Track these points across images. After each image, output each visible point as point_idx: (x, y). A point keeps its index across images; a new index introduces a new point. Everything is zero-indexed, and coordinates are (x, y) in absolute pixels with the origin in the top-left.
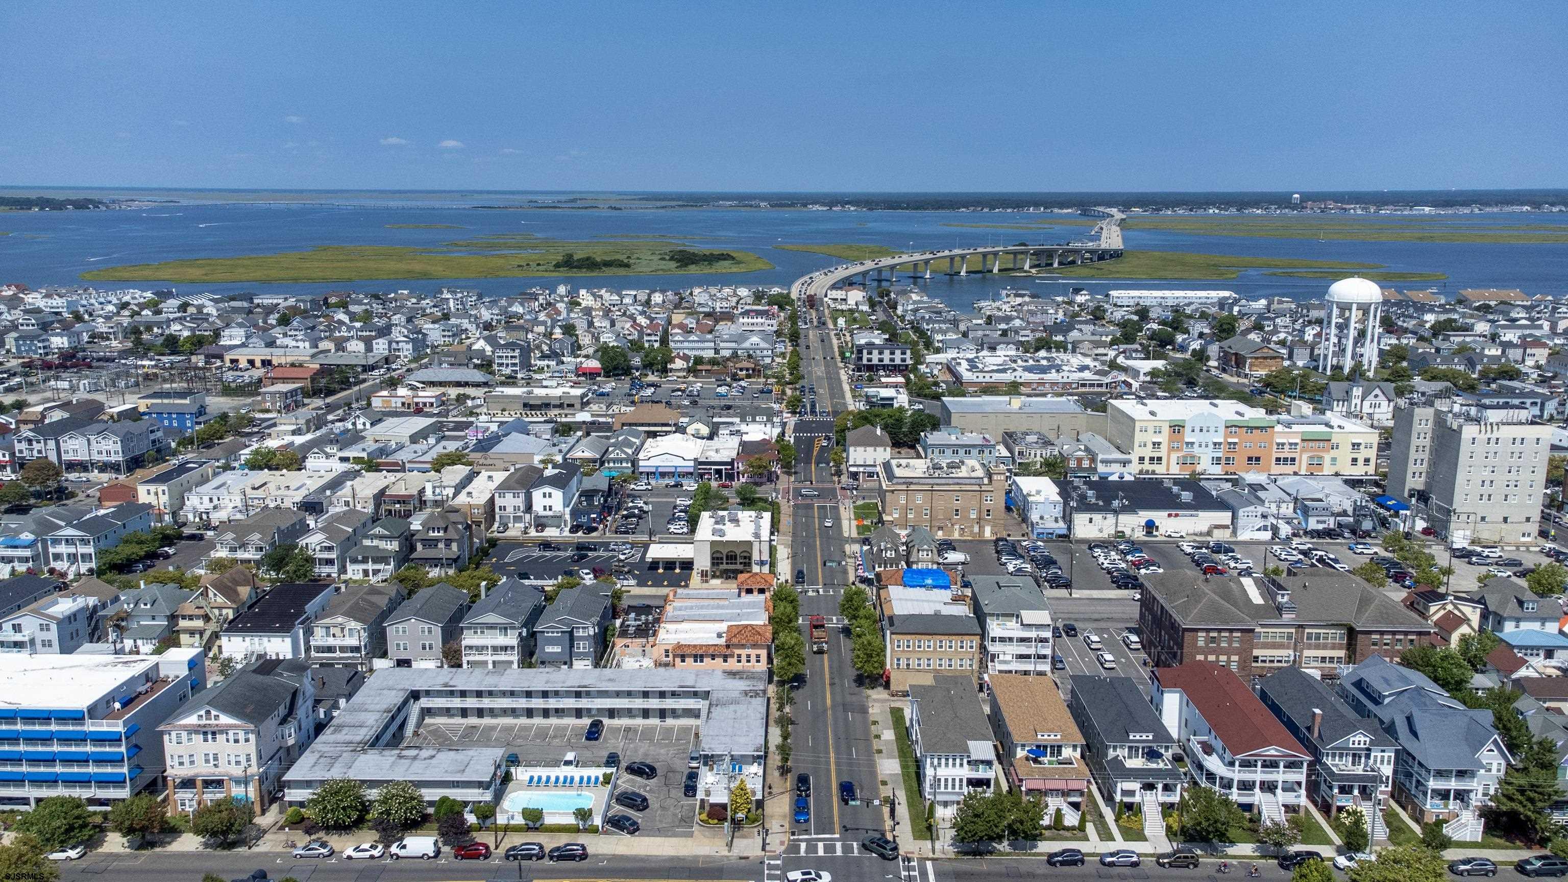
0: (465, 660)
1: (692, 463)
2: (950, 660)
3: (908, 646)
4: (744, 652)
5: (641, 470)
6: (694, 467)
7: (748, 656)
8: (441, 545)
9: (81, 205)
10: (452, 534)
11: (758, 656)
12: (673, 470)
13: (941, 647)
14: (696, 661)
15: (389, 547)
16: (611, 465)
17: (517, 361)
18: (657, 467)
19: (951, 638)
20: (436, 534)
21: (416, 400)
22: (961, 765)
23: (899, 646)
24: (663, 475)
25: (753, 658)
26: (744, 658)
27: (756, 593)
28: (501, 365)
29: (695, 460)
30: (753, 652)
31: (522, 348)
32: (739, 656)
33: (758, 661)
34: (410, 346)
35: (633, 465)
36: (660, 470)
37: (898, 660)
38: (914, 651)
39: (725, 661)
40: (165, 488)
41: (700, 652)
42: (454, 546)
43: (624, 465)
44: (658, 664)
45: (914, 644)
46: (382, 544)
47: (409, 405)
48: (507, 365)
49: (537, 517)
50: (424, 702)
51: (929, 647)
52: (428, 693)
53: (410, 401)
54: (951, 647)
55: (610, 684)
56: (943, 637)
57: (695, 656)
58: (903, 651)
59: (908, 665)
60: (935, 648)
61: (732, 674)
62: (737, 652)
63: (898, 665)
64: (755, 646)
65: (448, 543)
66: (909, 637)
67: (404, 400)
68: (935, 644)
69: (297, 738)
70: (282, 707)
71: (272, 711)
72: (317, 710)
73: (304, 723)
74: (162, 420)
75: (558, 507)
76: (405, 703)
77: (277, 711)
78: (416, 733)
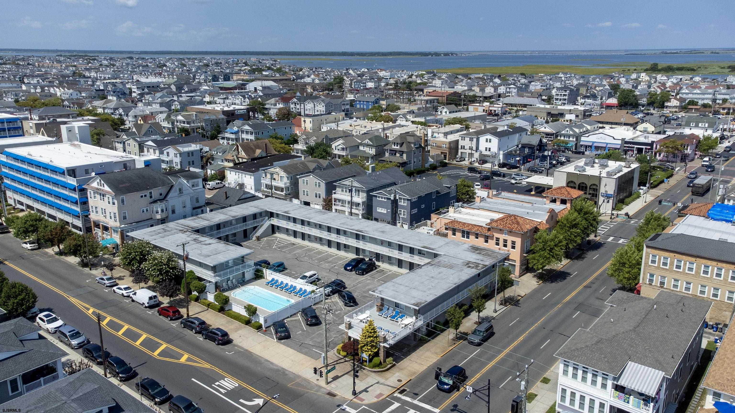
0: (334, 207)
1: (620, 142)
2: (716, 289)
3: (665, 264)
4: (502, 237)
5: (582, 143)
6: (621, 145)
7: (505, 241)
8: (398, 155)
9: (446, 54)
10: (404, 148)
11: (513, 243)
12: (604, 145)
13: (706, 272)
14: (463, 236)
15: (371, 152)
16: (562, 138)
17: (567, 98)
18: (594, 142)
19: (720, 265)
20: (396, 147)
21: (491, 108)
22: (604, 386)
23: (653, 262)
24: (597, 148)
25: (509, 244)
26: (501, 242)
27: (558, 203)
28: (557, 99)
29: (623, 140)
30: (510, 239)
31: (571, 90)
32: (498, 239)
33: (513, 247)
34: (515, 91)
35: (577, 140)
36: (595, 144)
37: (652, 275)
38: (670, 270)
39: (486, 241)
40: (311, 120)
41: (466, 229)
42: (405, 156)
43: (571, 139)
44: (438, 233)
45: (672, 263)
46: (367, 149)
47: (487, 111)
48: (560, 100)
49: (481, 155)
50: (275, 221)
51: (690, 269)
52: (278, 215)
53: (487, 109)
54: (719, 275)
55: (380, 234)
56: (709, 263)
57: (463, 232)
58: (658, 267)
59: (662, 283)
60: (698, 273)
61: (475, 249)
62: (496, 235)
63: (651, 281)
64: (510, 232)
65: (402, 153)
66: (667, 254)
67: (484, 108)
68: (699, 268)
69: (164, 216)
70: (156, 193)
71: (138, 191)
72: (204, 208)
73: (179, 210)
74: (360, 104)
75: (494, 149)
76: (255, 216)
77: (147, 193)
78: (258, 239)
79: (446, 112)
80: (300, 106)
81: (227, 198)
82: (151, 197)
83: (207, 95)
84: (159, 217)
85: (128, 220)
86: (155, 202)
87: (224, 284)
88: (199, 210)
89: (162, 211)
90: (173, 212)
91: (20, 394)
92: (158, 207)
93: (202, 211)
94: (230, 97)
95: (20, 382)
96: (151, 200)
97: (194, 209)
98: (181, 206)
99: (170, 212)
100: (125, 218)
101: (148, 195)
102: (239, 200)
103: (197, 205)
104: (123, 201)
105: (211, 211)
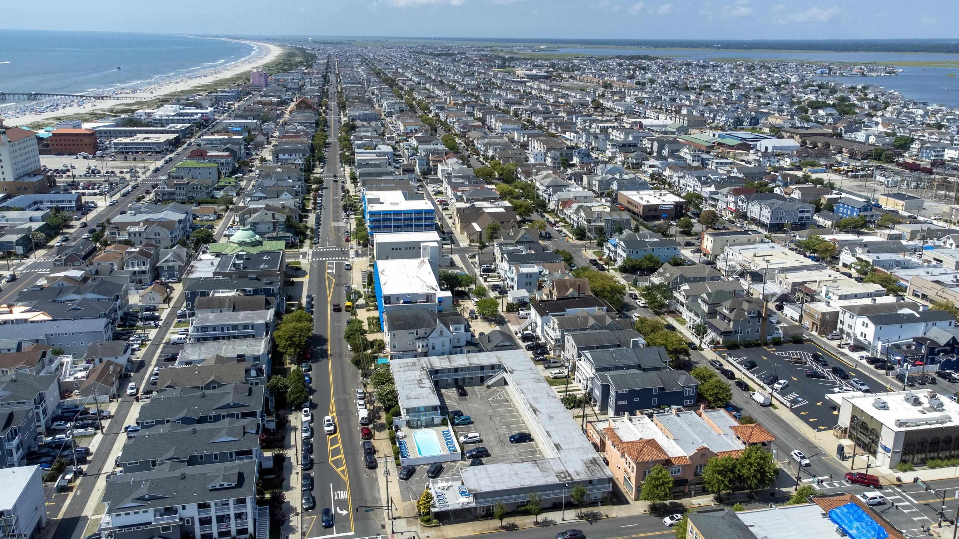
0: (576, 373)
40: (712, 239)
41: (612, 440)
42: (731, 324)
46: (702, 305)
49: (856, 339)
50: (506, 375)
55: (546, 419)
65: (729, 320)
69: (424, 350)
70: (421, 332)
71: (406, 329)
72: (463, 348)
73: (438, 347)
74: (844, 208)
75: (870, 338)
76: (493, 367)
77: (415, 331)
78: (488, 387)
79: (951, 245)
80: (748, 205)
81: (489, 342)
82: (417, 334)
83: (668, 169)
84: (419, 350)
85: (397, 349)
86: (418, 339)
87: (415, 423)
88: (459, 349)
89: (423, 346)
90: (433, 348)
91: (233, 461)
92: (420, 343)
93: (461, 350)
94: (687, 176)
95: (234, 455)
96: (417, 337)
97: (454, 347)
98: (441, 345)
99: (431, 348)
100: (395, 347)
101: (415, 333)
102: (496, 346)
103: (458, 345)
104: (394, 335)
105: (469, 352)
